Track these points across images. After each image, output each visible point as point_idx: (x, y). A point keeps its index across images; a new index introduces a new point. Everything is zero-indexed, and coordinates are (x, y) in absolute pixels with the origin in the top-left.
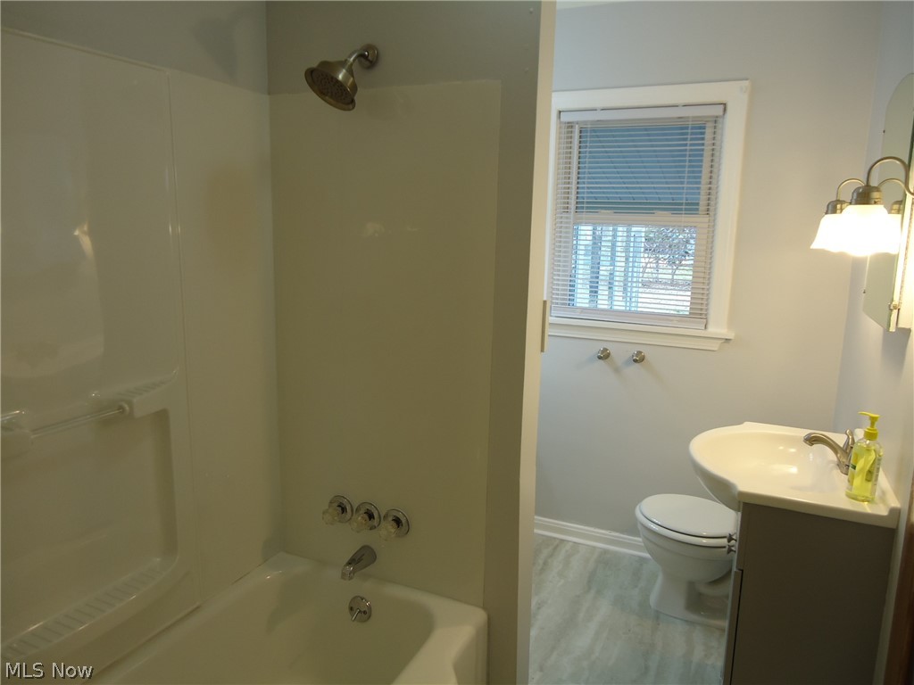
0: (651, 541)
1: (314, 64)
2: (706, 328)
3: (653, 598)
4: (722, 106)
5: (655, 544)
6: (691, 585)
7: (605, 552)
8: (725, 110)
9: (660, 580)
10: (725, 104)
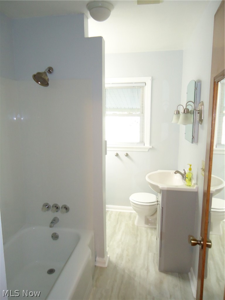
0: (134, 206)
1: (35, 73)
2: (144, 145)
3: (136, 223)
4: (145, 84)
5: (136, 207)
6: (146, 217)
7: (121, 212)
8: (146, 84)
9: (137, 217)
10: (145, 83)
